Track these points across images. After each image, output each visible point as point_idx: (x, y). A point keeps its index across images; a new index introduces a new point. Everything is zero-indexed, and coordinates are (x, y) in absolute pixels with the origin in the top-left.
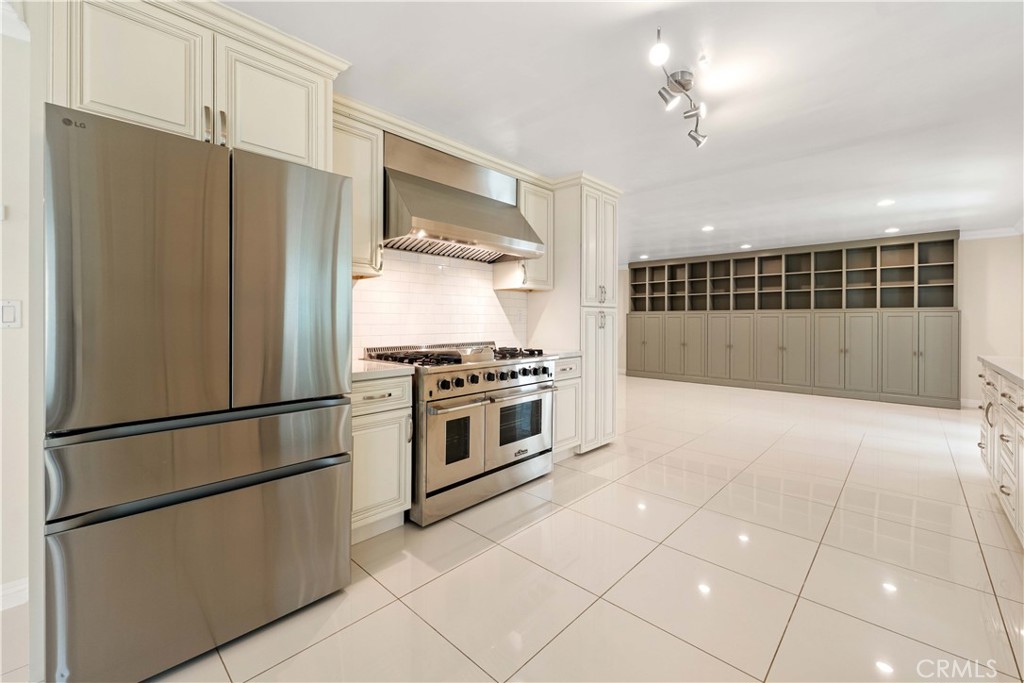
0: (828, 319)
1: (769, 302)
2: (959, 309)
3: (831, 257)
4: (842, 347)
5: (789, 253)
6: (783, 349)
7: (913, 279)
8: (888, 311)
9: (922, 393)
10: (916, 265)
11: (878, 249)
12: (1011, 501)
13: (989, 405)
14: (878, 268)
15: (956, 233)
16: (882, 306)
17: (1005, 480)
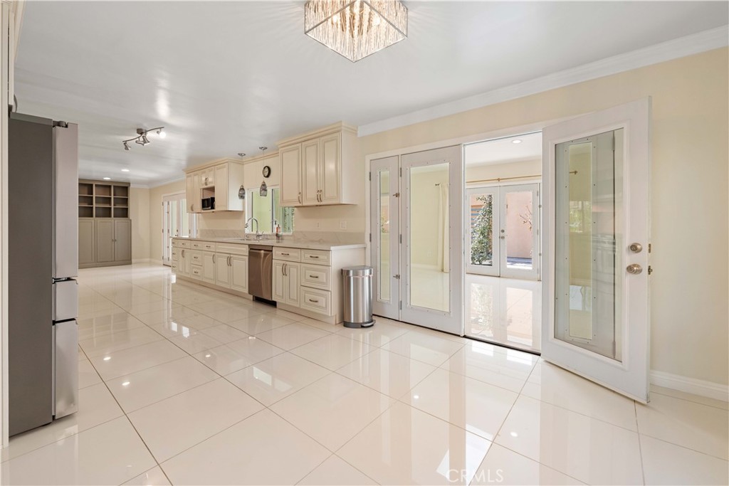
2: (131, 218)
7: (110, 204)
8: (100, 220)
9: (116, 259)
10: (112, 197)
11: (94, 186)
12: (199, 274)
13: (183, 251)
14: (94, 196)
15: (129, 184)
16: (96, 216)
17: (194, 270)
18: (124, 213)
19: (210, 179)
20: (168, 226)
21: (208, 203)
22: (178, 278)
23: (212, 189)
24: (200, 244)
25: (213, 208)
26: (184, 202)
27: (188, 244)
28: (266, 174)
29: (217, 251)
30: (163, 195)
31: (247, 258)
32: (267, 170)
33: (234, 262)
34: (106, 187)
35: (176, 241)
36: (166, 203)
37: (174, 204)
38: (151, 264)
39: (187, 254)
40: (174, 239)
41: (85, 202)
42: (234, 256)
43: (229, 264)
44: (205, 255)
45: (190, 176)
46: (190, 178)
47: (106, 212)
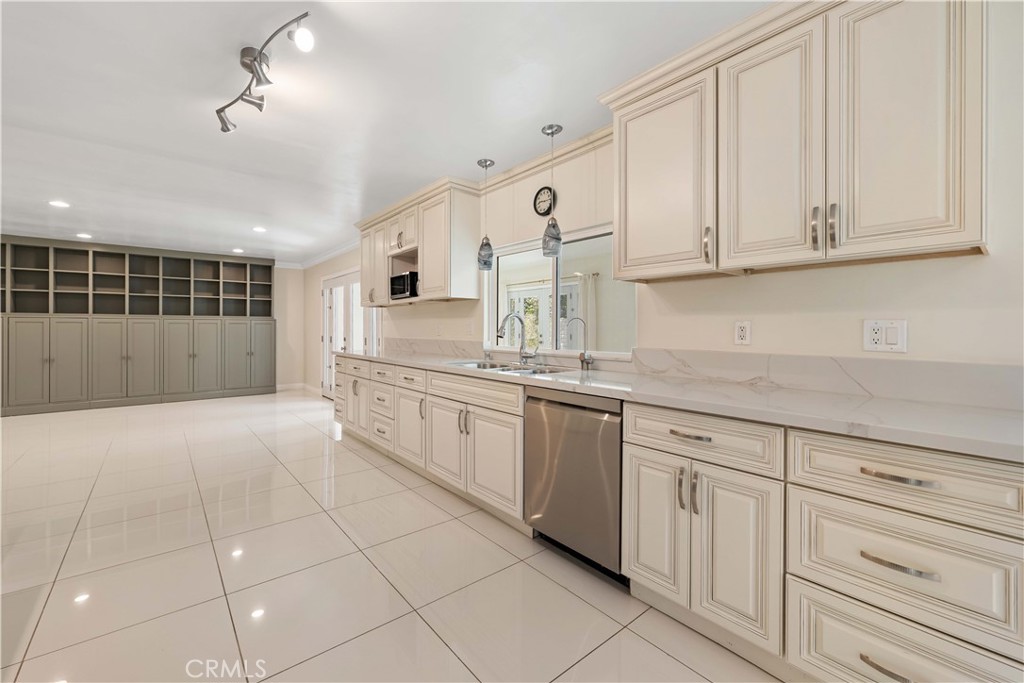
0: (178, 325)
1: (109, 305)
2: (275, 318)
3: (180, 264)
4: (191, 352)
5: (133, 253)
6: (128, 358)
7: (245, 293)
8: (229, 319)
9: (253, 385)
10: (248, 282)
11: (221, 264)
12: (386, 436)
13: (355, 382)
14: (221, 281)
15: (273, 261)
16: (224, 314)
17: (377, 425)
18: (265, 309)
19: (409, 235)
20: (331, 331)
21: (404, 285)
22: (345, 433)
23: (411, 257)
24: (389, 372)
25: (414, 293)
26: (356, 288)
27: (365, 367)
28: (543, 207)
29: (430, 391)
30: (323, 279)
31: (519, 422)
32: (545, 197)
33: (479, 426)
34: (239, 266)
35: (342, 362)
36: (327, 292)
37: (339, 292)
38: (305, 394)
39: (362, 391)
40: (339, 356)
41: (208, 291)
42: (479, 411)
43: (465, 428)
44: (401, 395)
45: (368, 235)
46: (367, 240)
47: (239, 309)
